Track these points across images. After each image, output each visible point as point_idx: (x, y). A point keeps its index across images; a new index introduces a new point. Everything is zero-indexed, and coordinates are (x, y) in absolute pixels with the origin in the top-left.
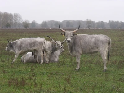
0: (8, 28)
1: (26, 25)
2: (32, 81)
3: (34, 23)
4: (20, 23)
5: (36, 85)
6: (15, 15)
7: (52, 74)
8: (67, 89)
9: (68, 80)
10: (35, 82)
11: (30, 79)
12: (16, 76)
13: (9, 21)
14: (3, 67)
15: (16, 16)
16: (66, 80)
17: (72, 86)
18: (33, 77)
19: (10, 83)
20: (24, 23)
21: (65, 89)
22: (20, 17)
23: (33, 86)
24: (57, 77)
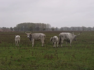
0: (44, 31)
1: (53, 29)
2: (56, 56)
3: (57, 28)
4: (50, 29)
5: (58, 58)
6: (47, 24)
7: (66, 53)
8: (73, 60)
9: (73, 56)
10: (57, 57)
11: (55, 55)
12: (48, 54)
13: (45, 28)
14: (42, 49)
15: (48, 25)
16: (73, 55)
17: (76, 59)
18: (56, 54)
19: (45, 57)
20: (52, 28)
21: (72, 60)
22: (50, 25)
23: (56, 59)
24: (68, 54)
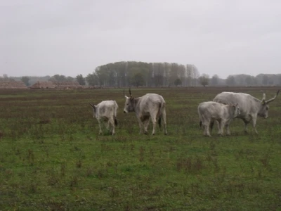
0: (179, 86)
1: (204, 81)
2: (211, 163)
3: (215, 79)
4: (195, 79)
5: (217, 169)
6: (188, 67)
7: (241, 152)
8: (262, 174)
9: (264, 162)
10: (216, 165)
11: (209, 159)
12: (188, 156)
13: (179, 76)
14: (170, 142)
15: (190, 68)
16: (262, 161)
17: (271, 170)
18: (213, 158)
19: (179, 165)
20: (201, 78)
21: (259, 174)
22: (195, 70)
23: (213, 170)
24: (249, 157)
